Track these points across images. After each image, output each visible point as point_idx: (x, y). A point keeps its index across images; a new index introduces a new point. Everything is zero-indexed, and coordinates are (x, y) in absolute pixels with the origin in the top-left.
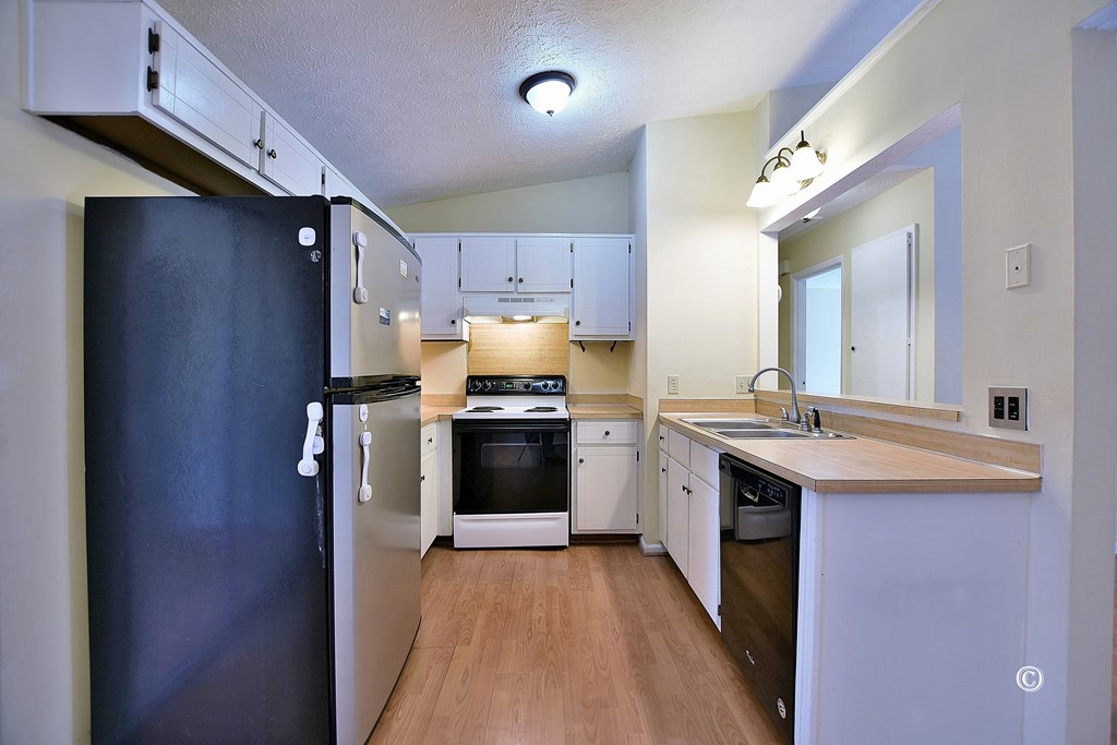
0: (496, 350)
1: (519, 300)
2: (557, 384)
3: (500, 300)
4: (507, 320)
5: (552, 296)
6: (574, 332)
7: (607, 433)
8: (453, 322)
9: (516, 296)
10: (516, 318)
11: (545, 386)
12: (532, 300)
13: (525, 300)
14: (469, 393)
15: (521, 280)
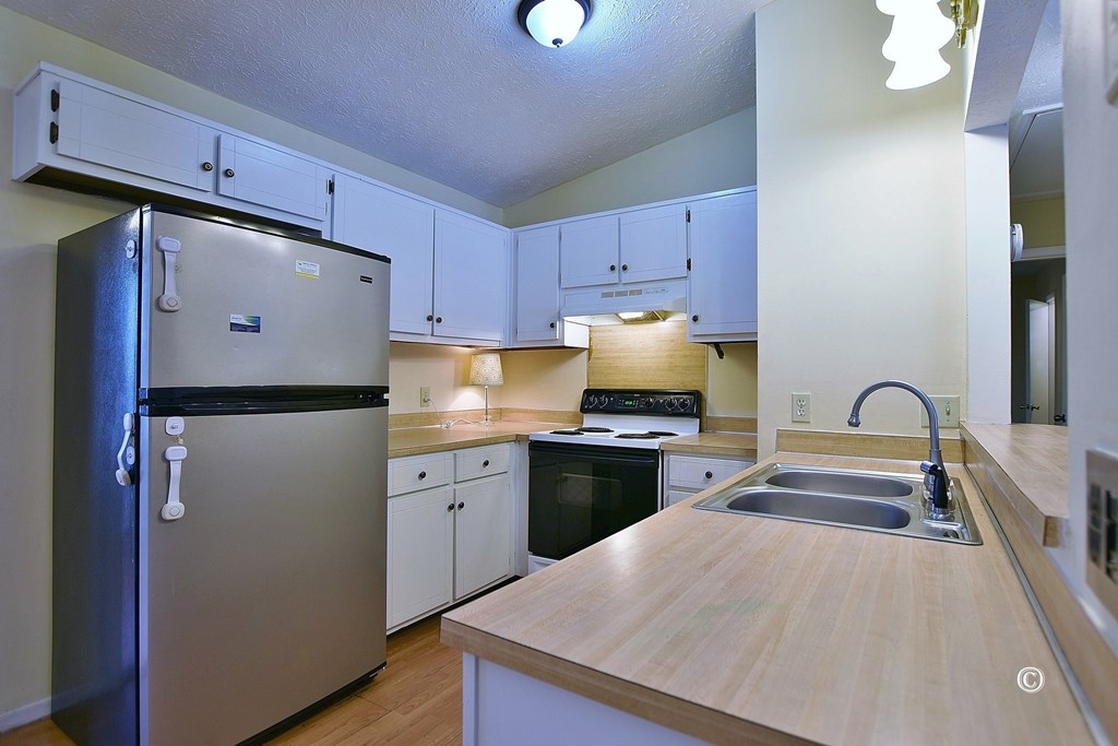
0: (619, 357)
1: (625, 294)
3: (605, 295)
5: (665, 284)
6: (697, 332)
7: (708, 476)
8: (552, 326)
9: (621, 288)
10: (623, 316)
11: (671, 404)
12: (640, 292)
13: (632, 293)
14: (584, 410)
15: (625, 268)
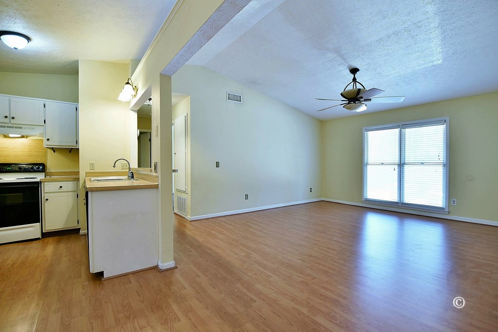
0: (1, 151)
1: (13, 127)
2: (40, 167)
3: (1, 126)
4: (6, 136)
5: (34, 126)
6: (46, 144)
7: (61, 187)
9: (10, 125)
10: (10, 135)
11: (32, 168)
12: (21, 128)
13: (16, 128)
15: (13, 118)
